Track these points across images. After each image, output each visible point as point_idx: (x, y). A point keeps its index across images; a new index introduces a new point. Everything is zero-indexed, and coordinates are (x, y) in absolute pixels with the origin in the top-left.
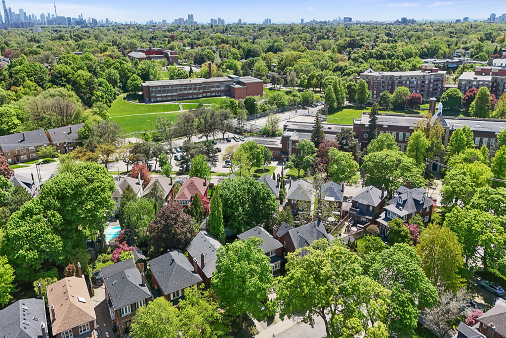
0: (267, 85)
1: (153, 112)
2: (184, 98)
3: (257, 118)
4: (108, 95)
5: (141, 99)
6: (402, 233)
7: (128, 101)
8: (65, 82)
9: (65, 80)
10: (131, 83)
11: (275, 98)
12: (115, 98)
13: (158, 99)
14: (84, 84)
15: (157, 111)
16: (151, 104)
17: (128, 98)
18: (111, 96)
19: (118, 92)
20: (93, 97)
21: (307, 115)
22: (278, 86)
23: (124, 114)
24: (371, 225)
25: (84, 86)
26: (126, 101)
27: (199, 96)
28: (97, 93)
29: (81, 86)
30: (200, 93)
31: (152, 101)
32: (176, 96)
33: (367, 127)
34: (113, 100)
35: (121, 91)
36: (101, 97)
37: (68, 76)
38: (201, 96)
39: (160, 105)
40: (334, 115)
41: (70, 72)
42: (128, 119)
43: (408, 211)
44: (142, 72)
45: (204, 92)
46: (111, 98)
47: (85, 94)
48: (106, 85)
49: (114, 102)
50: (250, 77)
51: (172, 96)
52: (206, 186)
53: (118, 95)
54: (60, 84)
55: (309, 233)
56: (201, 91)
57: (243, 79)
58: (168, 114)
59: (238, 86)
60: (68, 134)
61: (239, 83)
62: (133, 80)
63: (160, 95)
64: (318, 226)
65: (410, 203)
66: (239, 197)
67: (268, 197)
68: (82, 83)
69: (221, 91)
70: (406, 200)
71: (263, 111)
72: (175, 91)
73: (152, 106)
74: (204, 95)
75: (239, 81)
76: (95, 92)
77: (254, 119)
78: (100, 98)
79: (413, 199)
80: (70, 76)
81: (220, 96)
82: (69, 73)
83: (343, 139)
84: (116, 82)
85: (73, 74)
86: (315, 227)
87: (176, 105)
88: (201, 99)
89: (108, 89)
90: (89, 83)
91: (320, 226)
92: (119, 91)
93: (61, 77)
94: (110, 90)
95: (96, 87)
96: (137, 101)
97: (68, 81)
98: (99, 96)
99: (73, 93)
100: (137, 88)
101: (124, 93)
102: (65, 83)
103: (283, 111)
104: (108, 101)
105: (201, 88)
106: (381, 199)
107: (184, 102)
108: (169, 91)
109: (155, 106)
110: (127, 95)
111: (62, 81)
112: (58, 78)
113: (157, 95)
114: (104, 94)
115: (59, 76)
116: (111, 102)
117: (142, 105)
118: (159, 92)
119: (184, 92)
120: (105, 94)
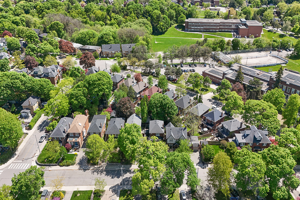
2: (207, 31)
10: (180, 19)
12: (171, 26)
13: (192, 30)
17: (177, 27)
18: (168, 25)
20: (158, 25)
28: (161, 23)
31: (189, 30)
32: (203, 29)
35: (175, 23)
37: (150, 13)
47: (155, 23)
51: (200, 29)
55: (177, 132)
65: (251, 137)
68: (155, 17)
70: (249, 135)
75: (246, 23)
78: (162, 26)
79: (254, 135)
84: (173, 17)
86: (182, 130)
89: (167, 21)
93: (146, 13)
96: (181, 30)
100: (183, 22)
102: (148, 16)
105: (218, 26)
108: (199, 26)
113: (192, 27)
114: (164, 24)
116: (167, 29)
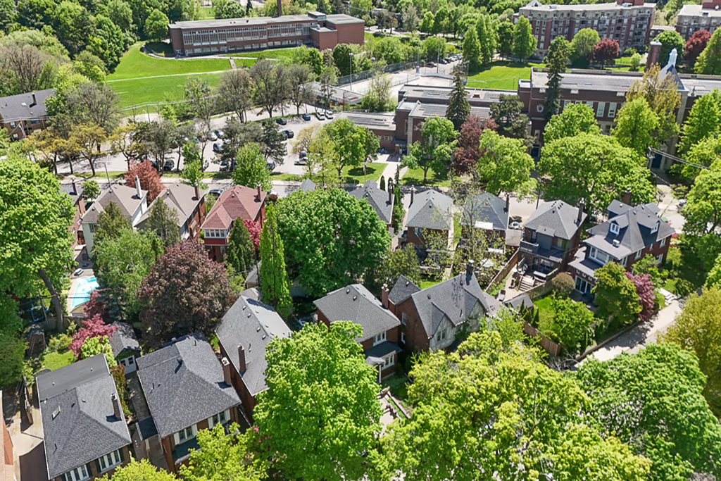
0: (371, 28)
1: (188, 72)
2: (238, 49)
3: (354, 81)
4: (113, 43)
5: (169, 51)
6: (622, 292)
7: (147, 53)
8: (41, 21)
9: (41, 17)
10: (151, 24)
11: (383, 48)
12: (127, 49)
13: (197, 51)
14: (72, 25)
15: (194, 70)
16: (185, 59)
17: (148, 49)
18: (118, 46)
19: (130, 39)
20: (88, 47)
21: (435, 77)
22: (388, 31)
23: (140, 74)
24: (560, 274)
25: (73, 28)
26: (144, 54)
27: (262, 47)
28: (95, 39)
29: (67, 27)
30: (264, 41)
31: (187, 54)
32: (225, 45)
33: (543, 93)
34: (124, 51)
35: (136, 38)
36: (102, 46)
37: (45, 12)
38: (265, 45)
39: (200, 61)
40: (477, 75)
41: (49, 5)
42: (146, 83)
43: (630, 248)
44: (170, 6)
45: (269, 40)
46: (118, 48)
47: (75, 40)
48: (110, 27)
49: (125, 55)
50: (343, 15)
51: (218, 46)
52: (260, 201)
53: (131, 44)
54: (33, 25)
55: (451, 298)
56: (265, 37)
57: (332, 19)
58: (211, 74)
59: (324, 30)
60: (31, 106)
61: (325, 24)
62: (154, 20)
63: (199, 44)
64: (468, 284)
65: (634, 233)
66: (316, 229)
67: (371, 226)
68: (69, 23)
69: (297, 38)
70: (626, 228)
71: (363, 70)
72: (223, 37)
73: (187, 62)
74: (271, 44)
75: (326, 21)
76: (90, 38)
77: (349, 82)
78: (100, 48)
79: (639, 225)
80: (49, 10)
81: (295, 46)
82: (47, 7)
83: (503, 114)
84: (127, 22)
85: (54, 7)
86: (462, 285)
87: (225, 60)
88: (264, 51)
89: (113, 34)
90: (81, 23)
91: (470, 282)
92: (134, 38)
93: (34, 12)
94: (117, 34)
95: (92, 29)
96: (163, 54)
97: (47, 20)
98: (97, 45)
99: (54, 39)
100: (162, 32)
101: (141, 40)
102: (42, 23)
103: (395, 70)
104: (114, 54)
105: (264, 33)
106: (577, 224)
107: (238, 56)
108: (214, 38)
109: (192, 62)
110: (146, 43)
111: (37, 19)
112: (30, 14)
113: (195, 44)
114: (106, 41)
115: (30, 10)
116: (119, 55)
117: (170, 61)
118: (197, 39)
119: (238, 39)
120: (109, 42)
